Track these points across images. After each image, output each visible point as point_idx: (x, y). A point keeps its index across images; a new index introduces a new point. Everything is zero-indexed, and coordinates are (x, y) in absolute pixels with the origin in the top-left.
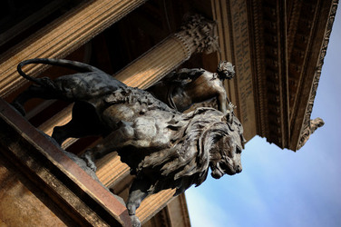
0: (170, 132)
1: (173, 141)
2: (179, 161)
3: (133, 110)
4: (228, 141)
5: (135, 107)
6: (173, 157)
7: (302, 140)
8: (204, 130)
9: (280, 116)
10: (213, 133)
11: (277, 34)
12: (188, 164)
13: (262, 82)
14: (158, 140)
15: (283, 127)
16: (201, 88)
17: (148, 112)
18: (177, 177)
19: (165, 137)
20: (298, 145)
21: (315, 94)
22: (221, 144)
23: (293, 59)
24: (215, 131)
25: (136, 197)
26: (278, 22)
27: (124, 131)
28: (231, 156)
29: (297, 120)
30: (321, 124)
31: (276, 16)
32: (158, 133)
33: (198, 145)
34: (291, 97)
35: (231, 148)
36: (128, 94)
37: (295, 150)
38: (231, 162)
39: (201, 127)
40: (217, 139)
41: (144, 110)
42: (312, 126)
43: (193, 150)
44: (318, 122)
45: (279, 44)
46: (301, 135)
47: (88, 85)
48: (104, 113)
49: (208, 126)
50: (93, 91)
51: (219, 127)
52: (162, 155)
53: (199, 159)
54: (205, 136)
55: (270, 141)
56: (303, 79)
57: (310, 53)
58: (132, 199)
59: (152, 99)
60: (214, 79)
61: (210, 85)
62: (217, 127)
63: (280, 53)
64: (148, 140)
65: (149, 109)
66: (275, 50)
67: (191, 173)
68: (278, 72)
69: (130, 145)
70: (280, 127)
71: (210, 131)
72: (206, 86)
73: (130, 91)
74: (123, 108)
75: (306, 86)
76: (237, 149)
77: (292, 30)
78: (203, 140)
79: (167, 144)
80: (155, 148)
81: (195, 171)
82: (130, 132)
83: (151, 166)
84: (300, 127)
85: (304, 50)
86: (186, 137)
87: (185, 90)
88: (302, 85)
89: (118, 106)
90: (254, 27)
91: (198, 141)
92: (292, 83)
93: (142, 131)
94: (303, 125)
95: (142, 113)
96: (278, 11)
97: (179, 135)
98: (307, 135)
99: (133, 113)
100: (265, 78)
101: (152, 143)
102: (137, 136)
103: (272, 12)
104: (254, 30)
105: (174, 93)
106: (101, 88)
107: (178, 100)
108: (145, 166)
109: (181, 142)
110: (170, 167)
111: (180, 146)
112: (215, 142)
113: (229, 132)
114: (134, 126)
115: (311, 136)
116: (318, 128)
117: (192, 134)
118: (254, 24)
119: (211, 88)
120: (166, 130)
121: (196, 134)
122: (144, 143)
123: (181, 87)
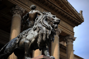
0: (36, 31)
1: (38, 32)
2: (44, 34)
3: (24, 38)
4: (49, 17)
5: (24, 37)
6: (42, 35)
7: (82, 18)
8: (42, 22)
9: (73, 19)
10: (44, 20)
11: (52, 6)
12: (47, 32)
13: (61, 17)
14: (35, 35)
15: (76, 20)
16: (32, 16)
17: (28, 34)
18: (48, 37)
19: (36, 33)
20: (83, 20)
21: (73, 8)
22: (49, 20)
23: (61, 7)
24: (44, 19)
25: (46, 53)
26: (49, 3)
27: (26, 43)
28: (54, 20)
29: (77, 16)
30: (82, 12)
31: (47, 2)
32: (33, 35)
33: (44, 26)
34: (70, 13)
35: (52, 18)
36: (20, 36)
37: (83, 21)
38: (55, 21)
39: (40, 22)
40: (47, 20)
41: (26, 35)
42: (81, 14)
43: (44, 28)
44: (81, 12)
45: (55, 7)
46: (81, 18)
47: (10, 46)
48: (20, 46)
49: (41, 20)
50: (13, 45)
51: (43, 17)
52: (39, 38)
53: (48, 28)
54: (43, 22)
55: (77, 26)
56: (68, 7)
57: (63, 2)
58: (46, 54)
59: (25, 31)
60: (32, 11)
61: (33, 13)
62: (43, 18)
63: (57, 8)
64: (33, 38)
65: (27, 33)
66: (56, 8)
67: (50, 33)
68: (61, 12)
69: (31, 44)
70: (75, 21)
71: (43, 20)
72: (32, 15)
73: (19, 35)
74: (22, 40)
75: (70, 8)
76: (53, 17)
77: (54, 2)
78: (44, 23)
79: (38, 34)
80: (37, 38)
81: (50, 32)
82: (28, 42)
83: (40, 42)
84: (79, 16)
85: (61, 2)
86: (39, 27)
87: (30, 21)
88: (69, 9)
89: (20, 41)
90: (47, 9)
91: (43, 25)
92: (67, 11)
93: (30, 38)
94: (79, 15)
95: (26, 36)
96: (47, 1)
97: (38, 29)
98: (82, 16)
99: (25, 38)
100: (61, 16)
101: (35, 38)
102: (30, 41)
103: (46, 3)
104: (47, 10)
105: (28, 24)
106: (14, 43)
107: (30, 24)
108: (39, 44)
109: (40, 30)
110: (44, 37)
111: (41, 31)
112: (47, 21)
113: (47, 16)
114: (27, 40)
115: (83, 16)
116: (82, 13)
117: (40, 25)
118: (46, 9)
119: (34, 14)
120: (34, 32)
121: (41, 24)
122: (33, 40)
123: (28, 21)
